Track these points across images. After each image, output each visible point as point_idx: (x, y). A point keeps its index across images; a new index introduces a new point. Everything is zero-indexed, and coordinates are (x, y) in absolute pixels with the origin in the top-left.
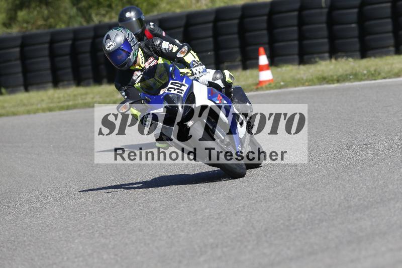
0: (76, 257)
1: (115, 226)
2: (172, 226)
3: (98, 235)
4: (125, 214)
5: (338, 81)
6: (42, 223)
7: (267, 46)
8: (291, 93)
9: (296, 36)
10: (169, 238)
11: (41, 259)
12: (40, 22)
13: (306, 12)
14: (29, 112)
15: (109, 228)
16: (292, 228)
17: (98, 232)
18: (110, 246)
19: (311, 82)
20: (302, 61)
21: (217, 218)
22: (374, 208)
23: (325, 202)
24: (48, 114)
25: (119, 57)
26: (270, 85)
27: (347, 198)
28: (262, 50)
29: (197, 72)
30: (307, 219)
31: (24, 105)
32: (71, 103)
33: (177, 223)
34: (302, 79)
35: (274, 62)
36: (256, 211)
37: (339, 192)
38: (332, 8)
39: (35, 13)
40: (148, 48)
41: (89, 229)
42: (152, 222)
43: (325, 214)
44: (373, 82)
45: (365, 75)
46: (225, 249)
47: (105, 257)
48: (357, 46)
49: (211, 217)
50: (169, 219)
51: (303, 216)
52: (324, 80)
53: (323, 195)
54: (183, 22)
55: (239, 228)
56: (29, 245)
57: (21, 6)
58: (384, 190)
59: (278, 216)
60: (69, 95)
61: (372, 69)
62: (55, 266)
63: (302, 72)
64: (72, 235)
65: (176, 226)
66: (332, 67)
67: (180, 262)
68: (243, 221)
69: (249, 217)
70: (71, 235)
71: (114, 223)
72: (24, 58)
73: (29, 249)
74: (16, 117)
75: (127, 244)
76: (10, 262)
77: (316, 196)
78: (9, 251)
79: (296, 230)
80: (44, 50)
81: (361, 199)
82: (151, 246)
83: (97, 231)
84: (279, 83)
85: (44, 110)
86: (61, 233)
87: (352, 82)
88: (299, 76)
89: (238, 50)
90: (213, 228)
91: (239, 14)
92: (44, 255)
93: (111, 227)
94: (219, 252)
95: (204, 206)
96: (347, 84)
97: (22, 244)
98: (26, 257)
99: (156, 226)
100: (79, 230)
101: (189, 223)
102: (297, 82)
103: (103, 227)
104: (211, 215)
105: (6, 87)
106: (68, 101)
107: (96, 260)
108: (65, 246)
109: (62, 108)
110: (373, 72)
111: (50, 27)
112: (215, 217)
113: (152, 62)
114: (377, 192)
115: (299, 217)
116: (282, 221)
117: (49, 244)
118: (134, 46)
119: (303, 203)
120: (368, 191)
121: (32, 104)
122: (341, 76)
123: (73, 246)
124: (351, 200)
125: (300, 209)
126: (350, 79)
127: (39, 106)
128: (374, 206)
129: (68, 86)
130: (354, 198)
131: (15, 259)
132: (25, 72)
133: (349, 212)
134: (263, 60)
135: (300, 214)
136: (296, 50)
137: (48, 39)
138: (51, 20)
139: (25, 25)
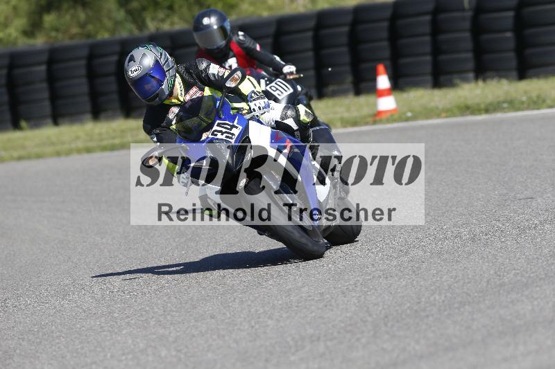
0: (123, 354)
1: (177, 312)
2: (257, 311)
3: (154, 323)
4: (191, 295)
5: (487, 111)
6: (77, 307)
7: (388, 63)
8: (422, 127)
9: (428, 49)
10: (252, 327)
11: (75, 357)
12: (75, 30)
13: (442, 16)
14: (58, 154)
15: (168, 314)
16: (423, 314)
17: (154, 319)
18: (171, 339)
19: (449, 112)
20: (437, 84)
21: (320, 300)
22: (536, 287)
23: (468, 278)
24: (86, 156)
25: (147, 87)
26: (392, 117)
27: (499, 273)
28: (381, 68)
29: (256, 108)
30: (443, 301)
31: (53, 144)
32: (117, 141)
33: (263, 307)
34: (437, 108)
35: (398, 85)
36: (373, 291)
37: (487, 264)
38: (479, 10)
39: (68, 17)
40: (190, 74)
41: (142, 315)
42: (228, 306)
43: (469, 295)
44: (535, 112)
45: (523, 103)
46: (329, 343)
47: (163, 353)
48: (514, 63)
49: (310, 298)
50: (252, 301)
51: (437, 297)
52: (467, 109)
53: (465, 268)
54: (272, 30)
55: (348, 315)
56: (58, 337)
57: (48, 8)
58: (549, 262)
59: (403, 297)
60: (114, 131)
61: (534, 95)
62: (94, 366)
63: (437, 99)
64: (119, 323)
65: (261, 311)
66: (478, 92)
67: (267, 360)
68: (355, 304)
69: (362, 299)
70: (117, 323)
71: (175, 307)
72: (52, 79)
73: (58, 343)
74: (41, 161)
75: (194, 336)
76: (32, 360)
77: (455, 270)
78: (31, 346)
79: (427, 316)
80: (80, 67)
81: (518, 273)
82: (227, 338)
83: (153, 317)
84: (405, 113)
85: (79, 151)
86: (103, 320)
87: (505, 112)
88: (432, 104)
89: (348, 68)
90: (314, 314)
91: (349, 19)
92: (79, 350)
93: (171, 313)
94: (321, 348)
95: (300, 284)
96: (499, 115)
97: (49, 336)
98: (54, 353)
99: (233, 311)
100: (128, 317)
101: (280, 307)
102: (429, 113)
103: (161, 312)
104: (310, 296)
105: (28, 119)
106: (114, 138)
107: (150, 358)
108: (108, 338)
109: (104, 149)
110: (535, 99)
111: (88, 36)
112: (316, 299)
113: (194, 93)
114: (540, 265)
115: (432, 299)
116: (409, 305)
117: (86, 335)
118: (169, 70)
119: (438, 279)
120: (528, 264)
121: (63, 143)
122: (491, 104)
123: (119, 338)
124: (504, 276)
125: (432, 288)
126: (504, 108)
127: (73, 146)
128: (535, 284)
129: (112, 118)
130: (508, 274)
131: (39, 357)
132: (54, 98)
133: (501, 291)
134: (383, 82)
135: (432, 295)
136: (428, 68)
137: (85, 52)
138: (90, 27)
139: (53, 34)
